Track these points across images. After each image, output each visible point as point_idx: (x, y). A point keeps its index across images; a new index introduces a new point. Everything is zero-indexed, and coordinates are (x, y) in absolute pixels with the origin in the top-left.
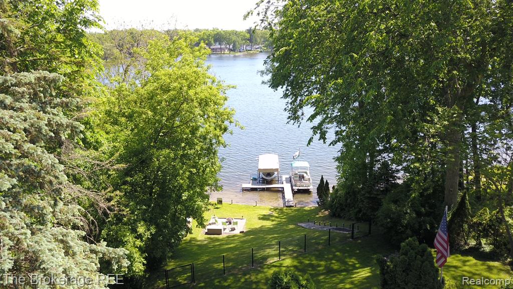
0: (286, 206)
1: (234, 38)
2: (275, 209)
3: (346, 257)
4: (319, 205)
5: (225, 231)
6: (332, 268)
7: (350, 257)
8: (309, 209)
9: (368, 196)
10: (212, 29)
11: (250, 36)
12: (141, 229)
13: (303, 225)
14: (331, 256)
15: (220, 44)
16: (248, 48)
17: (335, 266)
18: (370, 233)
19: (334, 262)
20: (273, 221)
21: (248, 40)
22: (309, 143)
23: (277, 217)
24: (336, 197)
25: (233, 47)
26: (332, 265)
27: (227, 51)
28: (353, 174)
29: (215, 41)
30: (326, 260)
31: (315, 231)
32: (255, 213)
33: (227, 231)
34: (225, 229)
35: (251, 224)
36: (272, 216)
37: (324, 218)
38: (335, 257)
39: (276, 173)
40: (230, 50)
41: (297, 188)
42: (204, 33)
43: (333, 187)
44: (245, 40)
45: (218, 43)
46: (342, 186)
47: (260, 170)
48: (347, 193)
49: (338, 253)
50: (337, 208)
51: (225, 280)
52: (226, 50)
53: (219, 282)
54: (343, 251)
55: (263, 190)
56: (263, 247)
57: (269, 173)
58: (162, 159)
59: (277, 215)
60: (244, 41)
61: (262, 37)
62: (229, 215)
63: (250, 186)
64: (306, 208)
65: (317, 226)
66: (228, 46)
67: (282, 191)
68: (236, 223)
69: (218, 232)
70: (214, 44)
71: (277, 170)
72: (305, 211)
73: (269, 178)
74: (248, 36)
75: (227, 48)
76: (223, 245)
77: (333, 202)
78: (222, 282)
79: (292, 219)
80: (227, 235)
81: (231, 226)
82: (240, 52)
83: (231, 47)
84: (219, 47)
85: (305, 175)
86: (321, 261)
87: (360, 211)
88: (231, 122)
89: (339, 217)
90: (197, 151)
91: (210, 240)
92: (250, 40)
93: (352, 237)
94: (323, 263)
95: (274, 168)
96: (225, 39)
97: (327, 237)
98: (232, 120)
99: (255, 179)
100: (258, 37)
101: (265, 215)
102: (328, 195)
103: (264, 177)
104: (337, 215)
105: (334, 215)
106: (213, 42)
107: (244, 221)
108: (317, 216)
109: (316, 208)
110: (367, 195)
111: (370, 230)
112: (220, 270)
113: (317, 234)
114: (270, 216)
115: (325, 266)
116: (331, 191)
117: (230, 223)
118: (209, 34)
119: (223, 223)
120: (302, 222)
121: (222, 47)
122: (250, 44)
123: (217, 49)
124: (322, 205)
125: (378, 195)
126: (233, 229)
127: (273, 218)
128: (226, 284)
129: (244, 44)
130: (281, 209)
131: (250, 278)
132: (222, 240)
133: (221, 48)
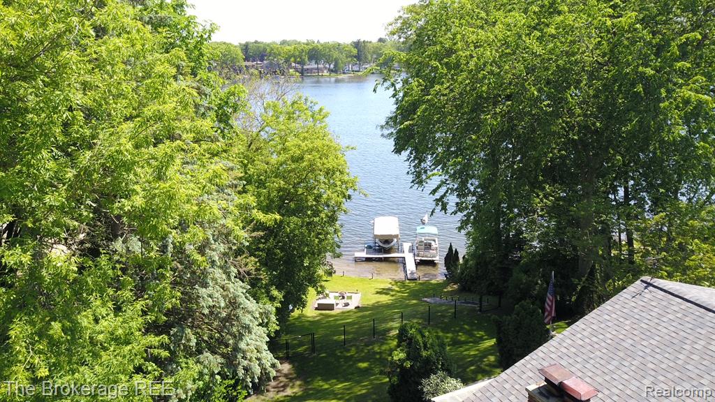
0: (408, 279)
1: (336, 54)
2: (396, 282)
3: (473, 330)
4: (447, 278)
5: (337, 307)
6: (459, 340)
7: (479, 329)
8: (436, 282)
9: (501, 266)
10: (305, 41)
11: (358, 51)
12: (275, 293)
13: (428, 300)
14: (457, 329)
15: (316, 63)
16: (356, 68)
17: (462, 337)
18: (500, 306)
19: (460, 334)
20: (392, 296)
21: (355, 57)
22: (432, 214)
23: (398, 292)
24: (466, 268)
25: (335, 66)
26: (459, 338)
27: (326, 73)
28: (484, 242)
29: (311, 58)
30: (453, 332)
31: (441, 305)
32: (372, 287)
33: (340, 306)
34: (337, 304)
35: (368, 299)
36: (392, 290)
37: (452, 293)
38: (462, 329)
39: (395, 240)
40: (331, 71)
41: (419, 258)
42: (295, 48)
43: (464, 257)
44: (351, 56)
45: (314, 62)
46: (472, 255)
47: (376, 236)
48: (477, 264)
49: (466, 326)
50: (467, 281)
51: (348, 351)
52: (325, 71)
53: (341, 352)
54: (471, 324)
55: (380, 260)
56: (385, 320)
57: (387, 240)
58: (292, 226)
59: (397, 289)
60: (349, 59)
61: (374, 52)
62: (341, 289)
63: (364, 255)
64: (433, 282)
65: (444, 300)
66: (327, 66)
67: (403, 262)
68: (350, 298)
69: (330, 307)
70: (308, 63)
71: (396, 236)
72: (431, 284)
73: (386, 246)
74: (355, 51)
75: (326, 68)
76: (337, 320)
77: (463, 274)
78: (345, 353)
79: (414, 294)
80: (341, 311)
81: (345, 301)
82: (344, 73)
83: (332, 66)
84: (316, 66)
85: (433, 243)
86: (448, 333)
87: (492, 284)
88: (355, 190)
89: (470, 291)
90: (322, 219)
91: (322, 317)
92: (358, 57)
93: (480, 310)
94: (449, 335)
95: (393, 234)
96: (324, 55)
97: (453, 310)
98: (356, 187)
99: (369, 247)
100: (369, 52)
101: (384, 289)
102: (457, 266)
103: (381, 245)
104: (467, 289)
105: (464, 289)
106: (306, 60)
107: (359, 295)
108: (445, 290)
109: (444, 281)
110: (498, 265)
111: (500, 303)
112: (341, 342)
113: (444, 308)
114: (389, 289)
115: (452, 338)
116: (461, 261)
117: (343, 298)
118: (302, 50)
119: (335, 298)
120: (426, 297)
121: (320, 66)
122: (358, 62)
123: (312, 69)
124: (451, 278)
125: (509, 265)
126: (347, 305)
127: (393, 293)
128: (349, 354)
129: (349, 63)
130: (403, 282)
131: (373, 349)
132: (335, 316)
133: (318, 69)
